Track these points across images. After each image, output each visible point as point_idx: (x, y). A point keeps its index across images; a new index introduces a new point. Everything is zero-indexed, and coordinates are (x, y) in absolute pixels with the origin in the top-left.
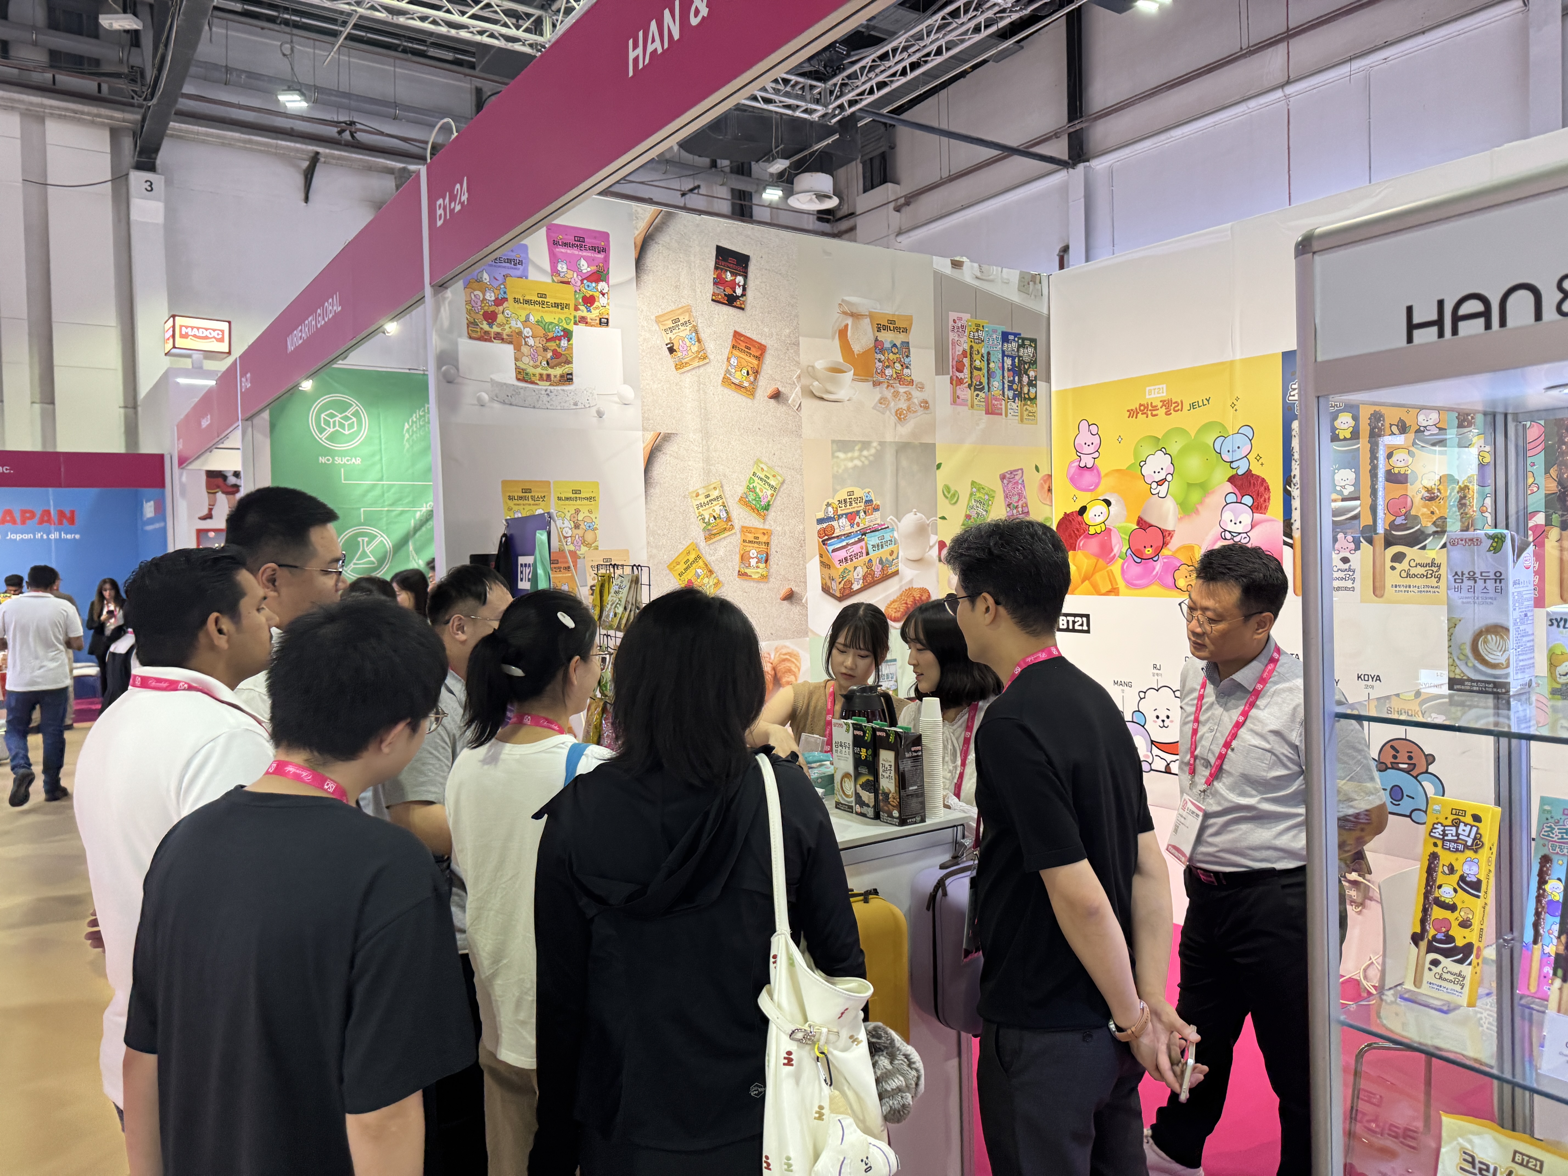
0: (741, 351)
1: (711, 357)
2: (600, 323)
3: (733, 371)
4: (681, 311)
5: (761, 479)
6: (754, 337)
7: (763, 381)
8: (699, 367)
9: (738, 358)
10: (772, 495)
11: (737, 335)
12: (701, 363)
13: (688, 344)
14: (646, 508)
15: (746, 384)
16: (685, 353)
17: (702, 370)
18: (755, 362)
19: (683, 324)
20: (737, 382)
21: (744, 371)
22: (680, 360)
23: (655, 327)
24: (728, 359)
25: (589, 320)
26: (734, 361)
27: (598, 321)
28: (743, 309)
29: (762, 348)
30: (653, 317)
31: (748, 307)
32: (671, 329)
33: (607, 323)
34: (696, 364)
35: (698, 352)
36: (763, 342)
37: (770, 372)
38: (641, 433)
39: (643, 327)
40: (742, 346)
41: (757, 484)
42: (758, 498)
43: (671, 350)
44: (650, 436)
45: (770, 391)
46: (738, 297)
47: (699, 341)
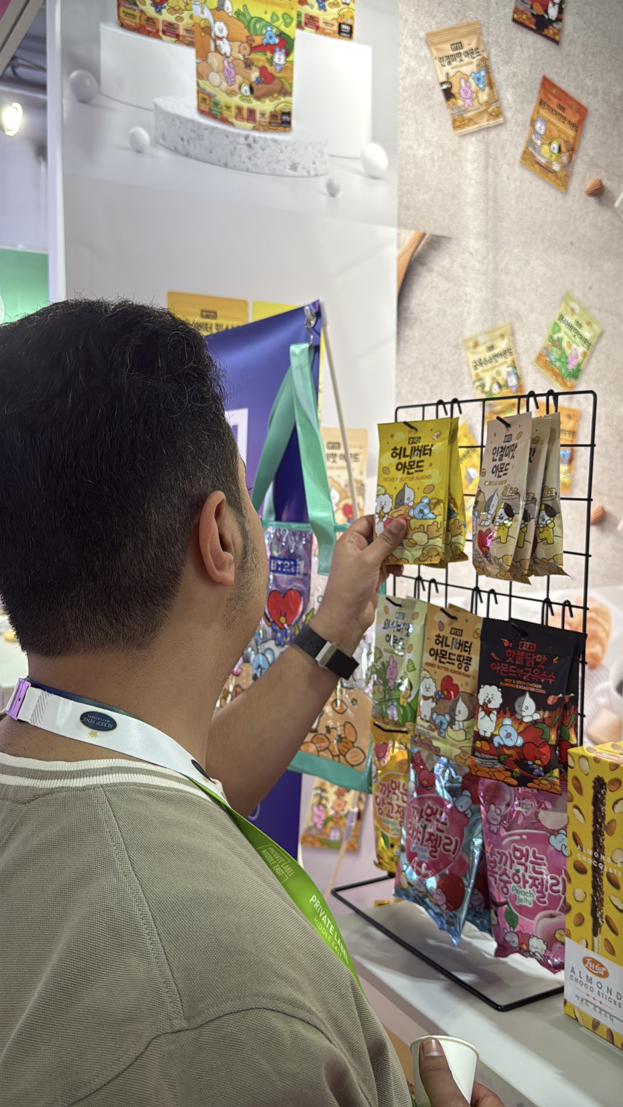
0: (552, 110)
1: (508, 114)
2: (340, 31)
3: (539, 142)
4: (464, 31)
5: (570, 327)
6: (572, 90)
7: (580, 166)
8: (488, 128)
9: (546, 122)
10: (585, 354)
11: (547, 84)
12: (492, 123)
13: (474, 87)
14: (398, 362)
15: (556, 167)
16: (468, 102)
17: (493, 134)
18: (571, 133)
19: (467, 54)
20: (543, 161)
21: (555, 145)
22: (462, 111)
23: (425, 52)
24: (533, 122)
25: (321, 24)
26: (539, 126)
27: (336, 28)
28: (557, 42)
29: (582, 112)
30: (422, 34)
31: (565, 42)
32: (450, 59)
33: (350, 33)
34: (484, 123)
35: (488, 103)
36: (584, 102)
37: (591, 153)
38: (393, 231)
39: (406, 47)
40: (554, 103)
41: (564, 334)
42: (564, 358)
43: (448, 94)
44: (409, 236)
45: (589, 183)
46: (550, 22)
47: (491, 84)
